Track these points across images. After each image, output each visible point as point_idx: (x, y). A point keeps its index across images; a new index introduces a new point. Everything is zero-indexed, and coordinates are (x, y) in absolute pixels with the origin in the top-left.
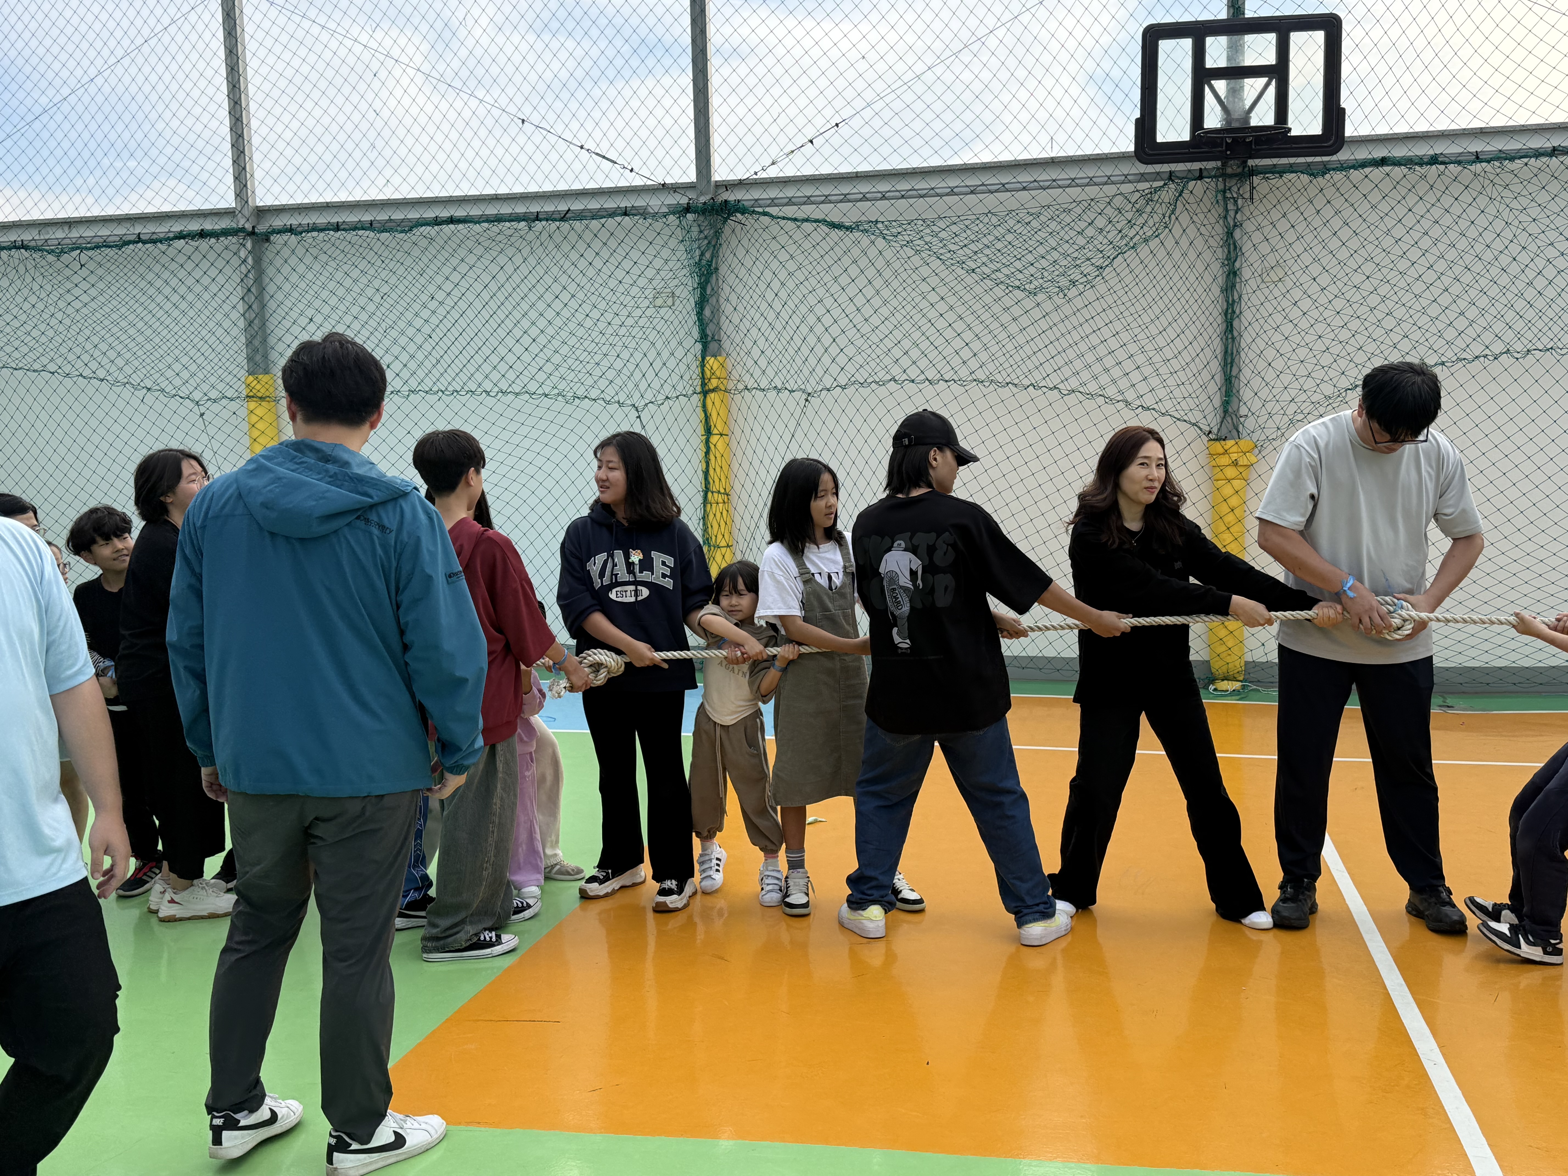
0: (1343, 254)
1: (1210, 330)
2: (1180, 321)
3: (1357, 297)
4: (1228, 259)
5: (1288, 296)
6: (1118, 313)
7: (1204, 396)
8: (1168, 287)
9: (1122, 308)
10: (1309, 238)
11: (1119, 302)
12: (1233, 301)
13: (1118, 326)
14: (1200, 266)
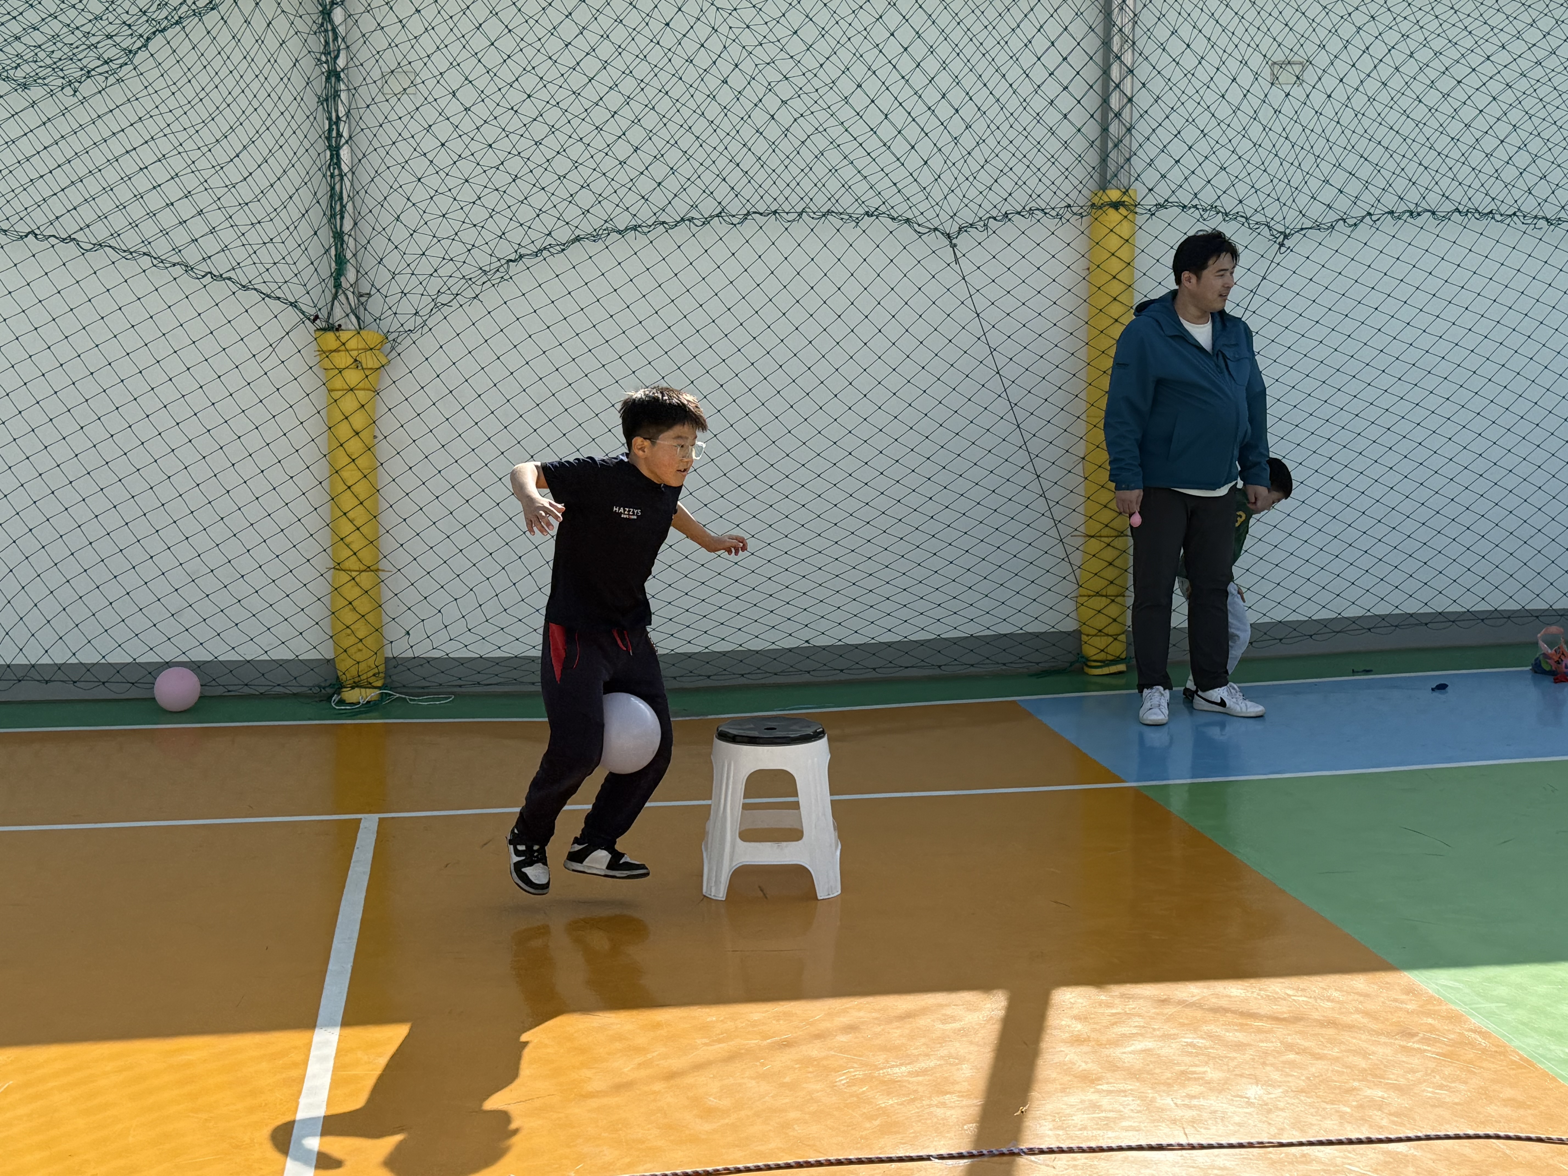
0: (492, 59)
1: (307, 161)
2: (259, 143)
3: (515, 124)
4: (327, 53)
5: (417, 116)
6: (163, 125)
7: (304, 262)
8: (237, 90)
9: (169, 118)
10: (442, 30)
11: (163, 108)
12: (338, 118)
13: (164, 146)
14: (285, 62)
